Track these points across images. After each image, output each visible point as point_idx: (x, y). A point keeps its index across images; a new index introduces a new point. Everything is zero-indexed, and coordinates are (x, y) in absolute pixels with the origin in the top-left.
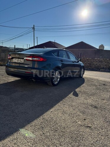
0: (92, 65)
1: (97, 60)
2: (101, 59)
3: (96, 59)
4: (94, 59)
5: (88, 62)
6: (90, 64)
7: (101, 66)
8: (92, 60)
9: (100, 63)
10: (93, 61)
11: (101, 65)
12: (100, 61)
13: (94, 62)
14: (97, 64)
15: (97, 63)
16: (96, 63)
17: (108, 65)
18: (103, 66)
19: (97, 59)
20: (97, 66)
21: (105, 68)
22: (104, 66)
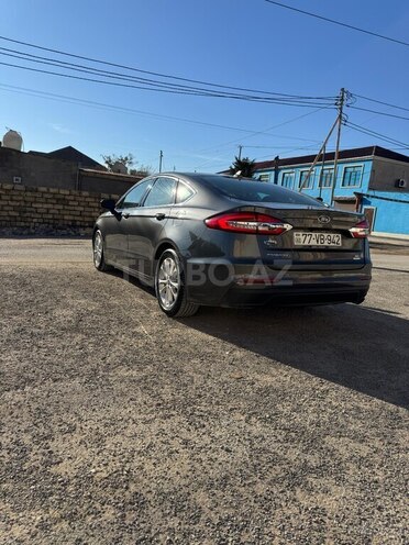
0: (28, 214)
1: (46, 196)
2: (62, 192)
3: (44, 189)
4: (37, 191)
5: (12, 200)
6: (21, 211)
7: (66, 217)
8: (29, 194)
9: (61, 207)
10: (32, 199)
11: (65, 212)
12: (58, 200)
13: (35, 202)
14: (48, 209)
15: (50, 206)
16: (45, 206)
17: (88, 214)
18: (71, 218)
19: (48, 192)
20: (51, 217)
21: (78, 223)
22: (76, 218)
